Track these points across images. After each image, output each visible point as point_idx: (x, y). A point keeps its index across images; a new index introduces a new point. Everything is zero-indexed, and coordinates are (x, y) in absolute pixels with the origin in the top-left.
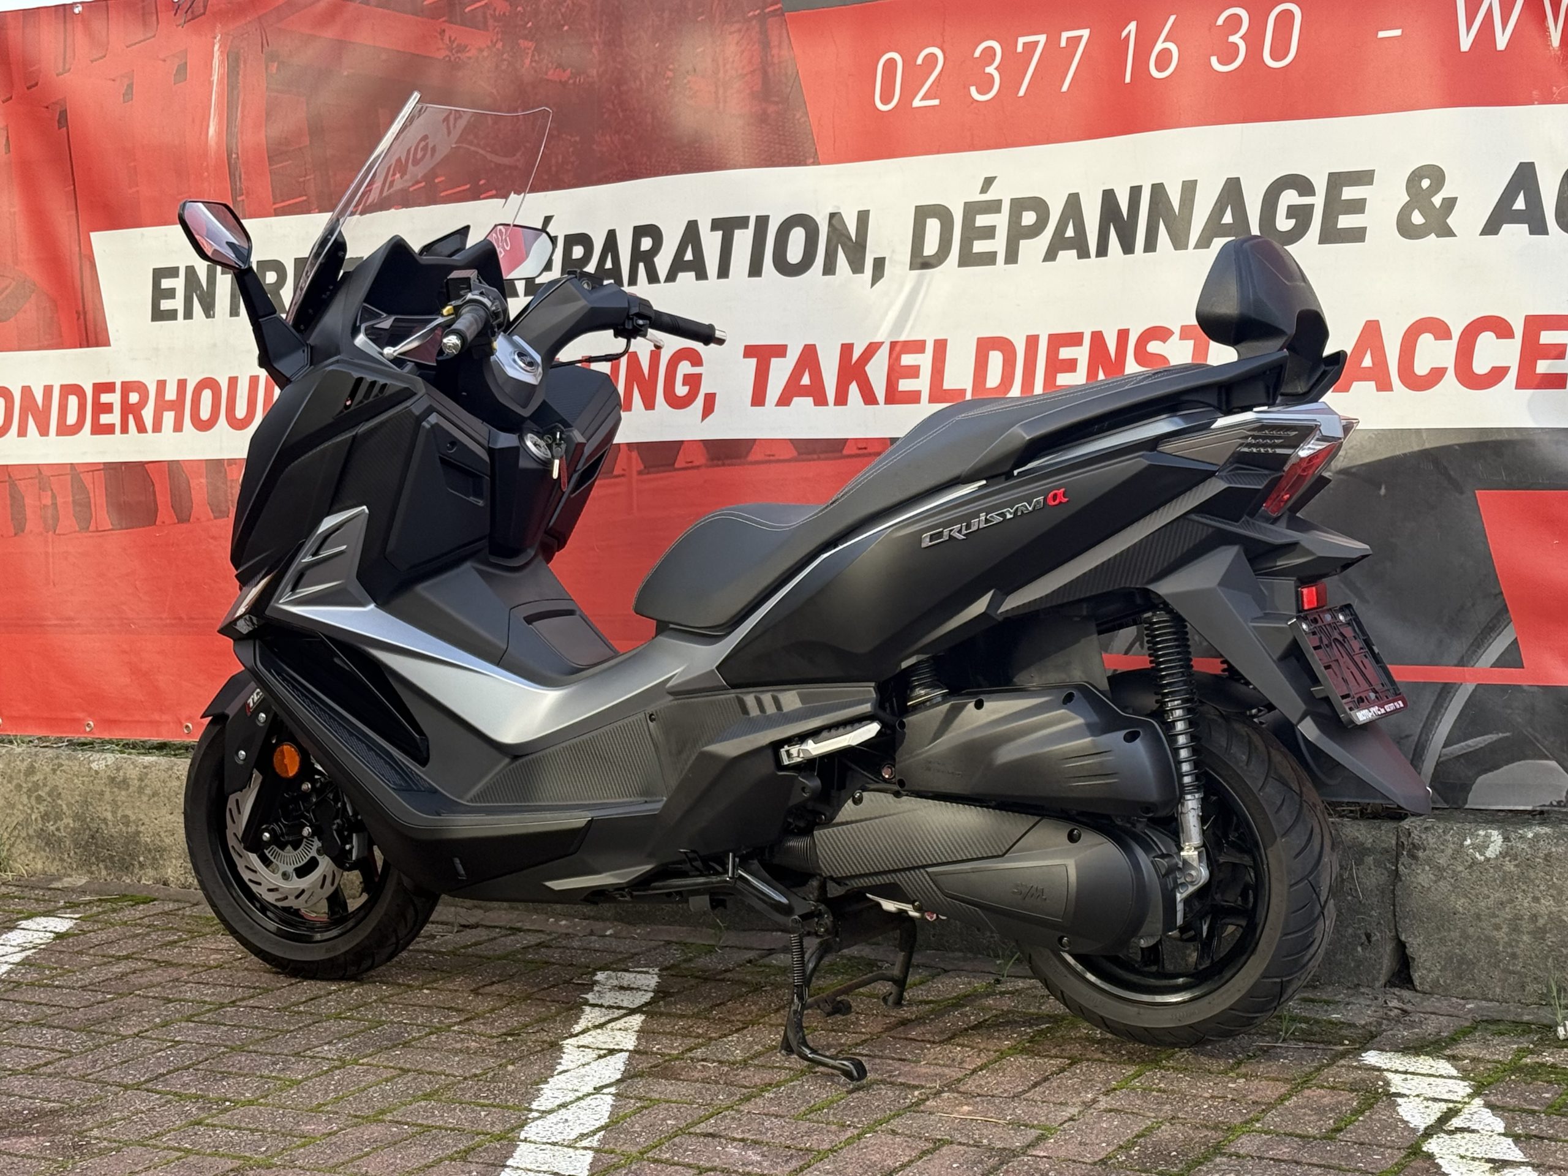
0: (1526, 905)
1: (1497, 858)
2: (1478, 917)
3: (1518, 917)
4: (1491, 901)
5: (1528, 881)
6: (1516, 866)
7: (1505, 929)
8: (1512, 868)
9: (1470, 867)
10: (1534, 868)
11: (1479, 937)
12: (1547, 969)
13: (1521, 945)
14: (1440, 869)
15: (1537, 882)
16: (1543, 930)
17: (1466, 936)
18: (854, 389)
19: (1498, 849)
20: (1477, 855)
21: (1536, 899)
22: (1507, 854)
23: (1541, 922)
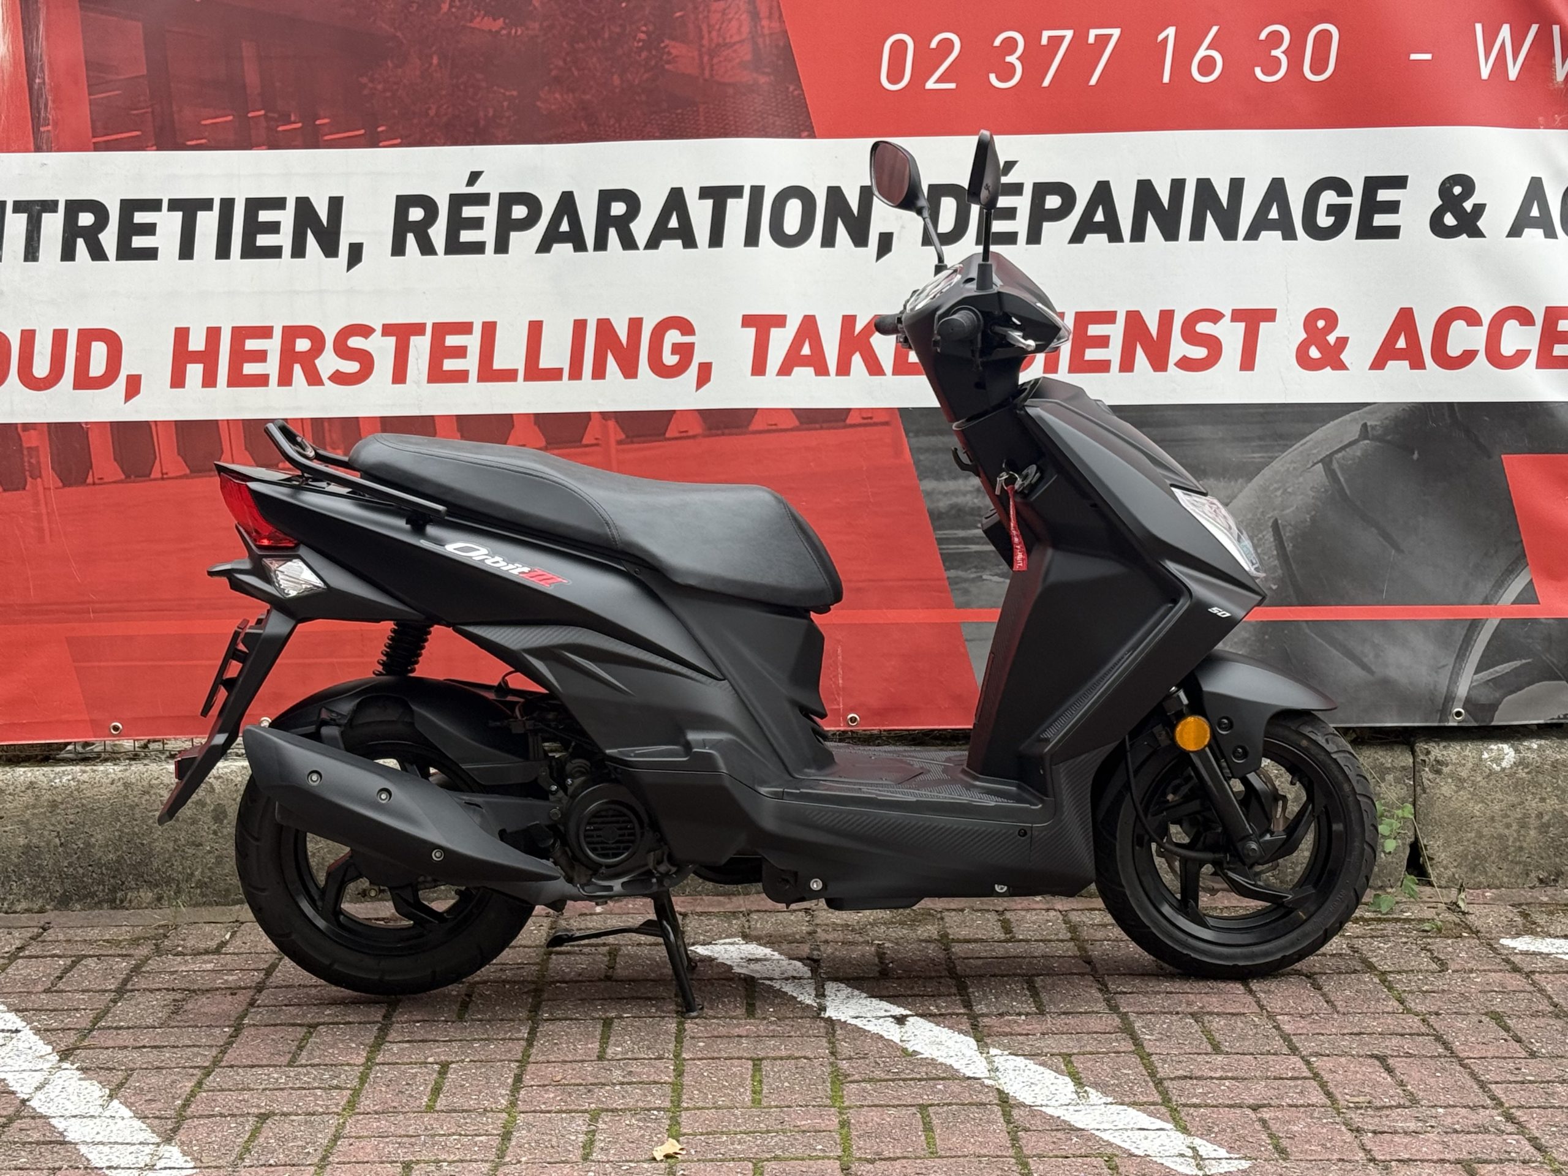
0: (1534, 805)
1: (1511, 768)
2: (1492, 819)
3: (1526, 816)
4: (1503, 804)
5: (1538, 785)
6: (1528, 773)
7: (1515, 827)
8: (1524, 775)
9: (1488, 776)
10: (1543, 773)
11: (1492, 836)
12: (1549, 857)
13: (1528, 840)
14: (1462, 780)
15: (1545, 785)
16: (1547, 825)
17: (1480, 835)
18: (857, 360)
19: (1513, 760)
20: (1494, 766)
21: (1543, 800)
22: (1521, 763)
23: (1546, 818)
